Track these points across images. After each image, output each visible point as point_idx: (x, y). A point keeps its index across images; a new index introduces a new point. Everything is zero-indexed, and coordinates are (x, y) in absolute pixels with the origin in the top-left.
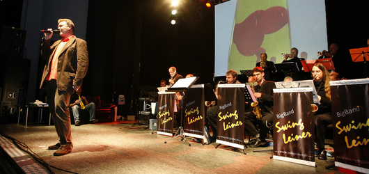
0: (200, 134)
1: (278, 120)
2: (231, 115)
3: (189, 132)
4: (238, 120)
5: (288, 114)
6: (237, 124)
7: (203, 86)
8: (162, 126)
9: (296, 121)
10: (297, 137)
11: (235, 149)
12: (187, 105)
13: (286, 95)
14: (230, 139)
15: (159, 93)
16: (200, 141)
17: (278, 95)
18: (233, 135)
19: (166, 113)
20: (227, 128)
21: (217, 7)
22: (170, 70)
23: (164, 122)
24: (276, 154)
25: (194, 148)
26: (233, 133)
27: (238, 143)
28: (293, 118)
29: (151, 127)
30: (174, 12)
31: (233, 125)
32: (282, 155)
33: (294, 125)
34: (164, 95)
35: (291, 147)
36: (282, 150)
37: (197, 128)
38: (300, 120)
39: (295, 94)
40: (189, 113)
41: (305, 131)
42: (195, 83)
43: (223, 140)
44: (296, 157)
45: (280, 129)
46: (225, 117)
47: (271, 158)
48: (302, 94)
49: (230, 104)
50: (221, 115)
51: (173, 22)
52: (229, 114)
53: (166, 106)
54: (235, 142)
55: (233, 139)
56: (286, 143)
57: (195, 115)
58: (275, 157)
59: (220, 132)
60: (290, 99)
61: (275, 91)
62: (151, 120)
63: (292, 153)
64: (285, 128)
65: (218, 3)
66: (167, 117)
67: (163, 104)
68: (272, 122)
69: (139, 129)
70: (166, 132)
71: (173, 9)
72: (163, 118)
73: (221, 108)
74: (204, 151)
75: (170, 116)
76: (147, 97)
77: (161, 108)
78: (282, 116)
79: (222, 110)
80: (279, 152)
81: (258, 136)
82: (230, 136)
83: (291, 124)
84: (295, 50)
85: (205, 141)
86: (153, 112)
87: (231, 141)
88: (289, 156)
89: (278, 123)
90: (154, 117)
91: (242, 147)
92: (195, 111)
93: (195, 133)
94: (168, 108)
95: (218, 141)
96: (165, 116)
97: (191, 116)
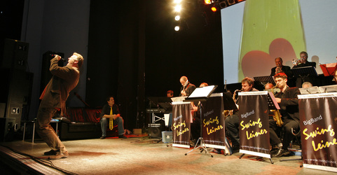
0: (221, 144)
1: (305, 127)
2: (254, 123)
3: (209, 143)
4: (263, 128)
5: (316, 120)
6: (262, 133)
7: (221, 94)
8: (178, 138)
9: (325, 127)
10: (328, 144)
11: (260, 159)
12: (205, 115)
13: (312, 101)
14: (255, 148)
15: (173, 103)
16: (220, 152)
17: (303, 101)
18: (258, 144)
19: (182, 124)
20: (251, 137)
21: (223, 11)
23: (180, 133)
24: (306, 162)
25: (217, 159)
26: (258, 142)
27: (263, 152)
28: (322, 124)
29: (164, 140)
30: (177, 18)
31: (257, 134)
32: (313, 163)
33: (323, 131)
34: (178, 106)
35: (322, 155)
36: (313, 158)
37: (216, 137)
38: (330, 126)
39: (322, 100)
40: (208, 123)
41: (336, 137)
42: (214, 92)
43: (248, 149)
44: (328, 165)
45: (309, 136)
46: (247, 126)
47: (301, 166)
48: (330, 99)
49: (253, 112)
50: (244, 124)
51: (177, 29)
52: (252, 123)
53: (181, 116)
54: (260, 151)
55: (258, 148)
56: (315, 150)
57: (215, 125)
58: (305, 165)
59: (243, 142)
60: (317, 106)
62: (163, 133)
63: (323, 161)
64: (313, 135)
65: (224, 6)
66: (183, 128)
67: (178, 115)
69: (152, 142)
70: (182, 144)
71: (176, 14)
72: (178, 129)
73: (242, 116)
74: (228, 161)
75: (186, 128)
76: (156, 108)
77: (175, 119)
78: (310, 122)
79: (244, 119)
80: (309, 160)
81: (281, 145)
82: (254, 145)
83: (320, 130)
84: (305, 54)
85: (227, 151)
86: (167, 124)
87: (256, 151)
88: (320, 164)
89: (306, 130)
90: (168, 129)
91: (268, 156)
92: (214, 120)
93: (215, 144)
94: (184, 119)
95: (242, 151)
96: (180, 127)
97: (210, 126)
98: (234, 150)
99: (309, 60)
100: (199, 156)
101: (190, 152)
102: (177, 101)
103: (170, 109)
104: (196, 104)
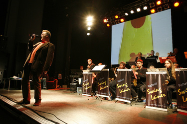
0: (106, 95)
2: (124, 85)
3: (100, 94)
4: (128, 88)
5: (154, 85)
6: (127, 90)
7: (108, 70)
8: (85, 91)
9: (158, 88)
10: (158, 97)
11: (125, 103)
13: (153, 75)
16: (106, 99)
17: (149, 75)
18: (125, 96)
19: (87, 84)
20: (122, 92)
21: (113, 27)
22: (89, 61)
23: (86, 89)
24: (147, 105)
25: (104, 102)
26: (125, 94)
27: (127, 100)
28: (156, 87)
29: (78, 92)
30: (89, 29)
31: (125, 91)
32: (151, 106)
33: (157, 90)
34: (86, 74)
35: (155, 102)
36: (151, 103)
37: (104, 91)
38: (160, 88)
39: (157, 75)
40: (101, 84)
41: (162, 93)
42: (105, 68)
43: (120, 98)
44: (157, 107)
45: (150, 93)
46: (120, 86)
47: (145, 107)
48: (161, 75)
49: (123, 80)
50: (119, 85)
51: (88, 34)
52: (122, 85)
53: (87, 80)
54: (126, 99)
55: (125, 98)
56: (152, 100)
57: (104, 85)
58: (147, 107)
59: (118, 94)
60: (155, 78)
61: (147, 73)
62: (78, 88)
64: (152, 92)
65: (113, 24)
66: (88, 86)
67: (86, 79)
68: (145, 89)
69: (71, 92)
70: (87, 94)
71: (88, 27)
72: (85, 86)
74: (109, 104)
76: (75, 75)
77: (84, 81)
78: (151, 86)
79: (119, 83)
80: (149, 104)
81: (137, 96)
82: (123, 96)
83: (155, 90)
84: (153, 52)
85: (109, 99)
86: (80, 83)
87: (124, 99)
88: (154, 106)
89: (149, 89)
90: (80, 86)
91: (129, 102)
92: (104, 83)
93: (103, 95)
94: (89, 81)
95: (116, 99)
96: (87, 86)
97: (102, 86)
98: (113, 98)
99: (155, 55)
100: (95, 101)
101: (91, 98)
102: (86, 72)
103: (82, 76)
104: (95, 74)
